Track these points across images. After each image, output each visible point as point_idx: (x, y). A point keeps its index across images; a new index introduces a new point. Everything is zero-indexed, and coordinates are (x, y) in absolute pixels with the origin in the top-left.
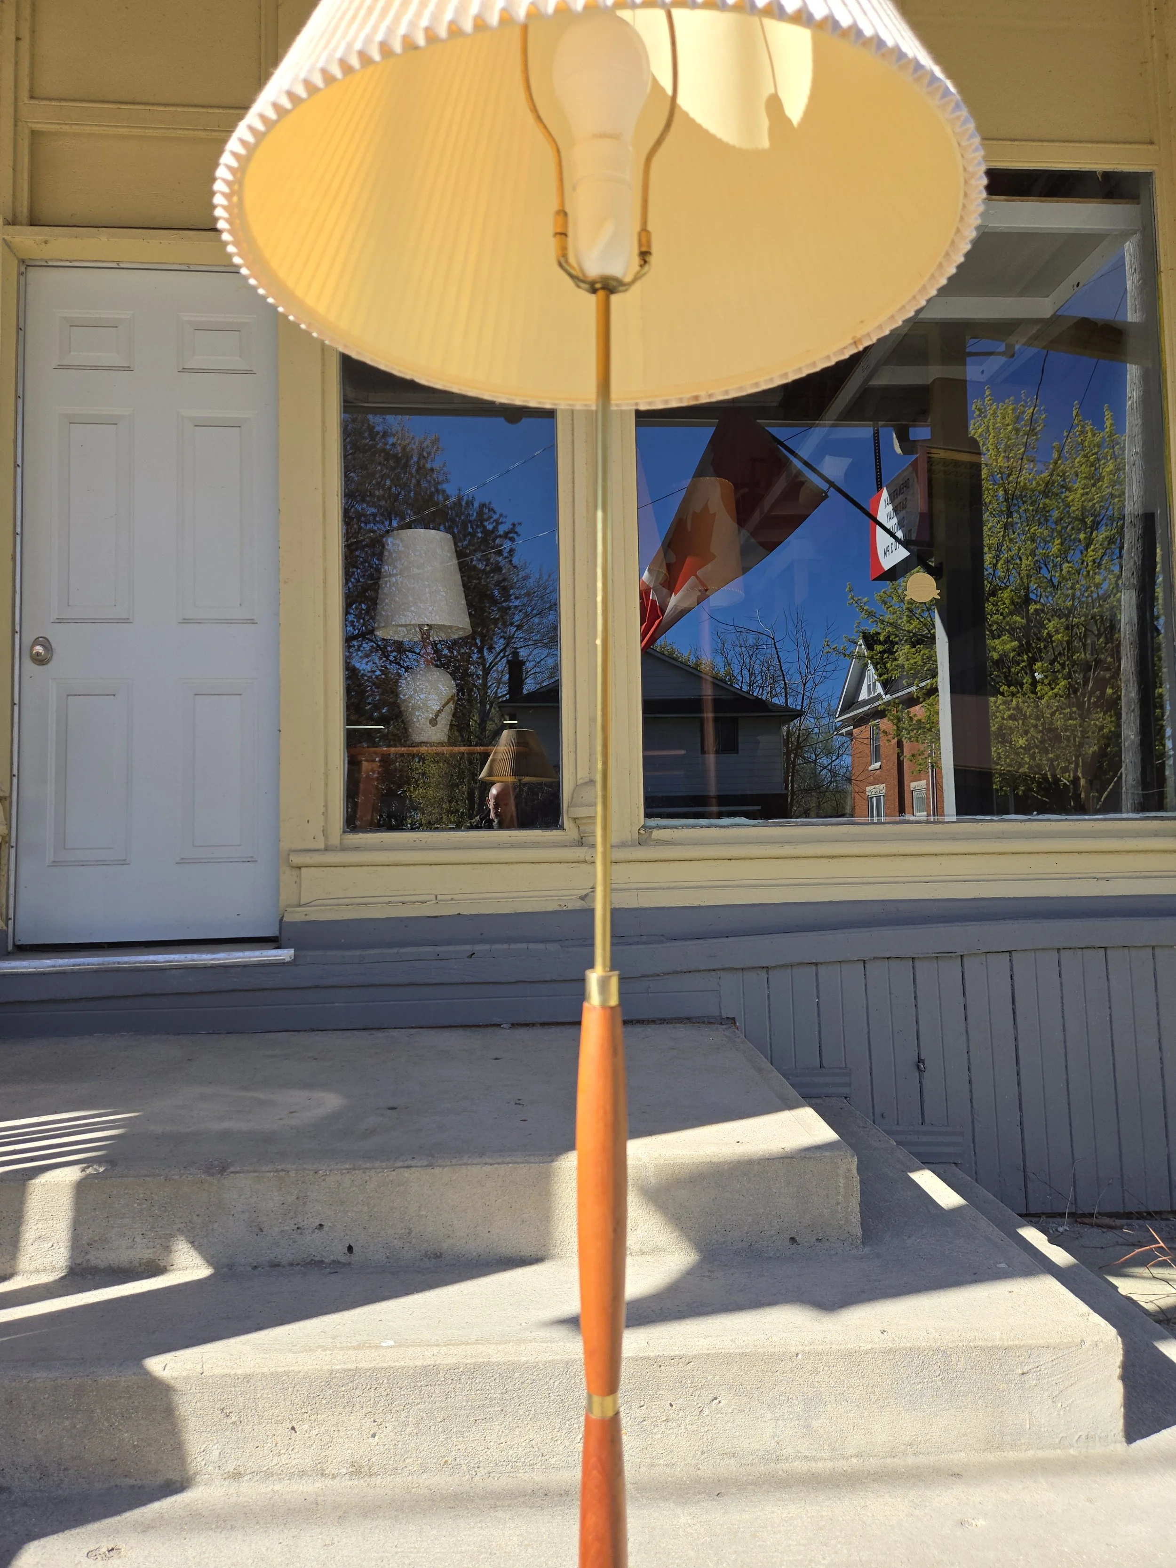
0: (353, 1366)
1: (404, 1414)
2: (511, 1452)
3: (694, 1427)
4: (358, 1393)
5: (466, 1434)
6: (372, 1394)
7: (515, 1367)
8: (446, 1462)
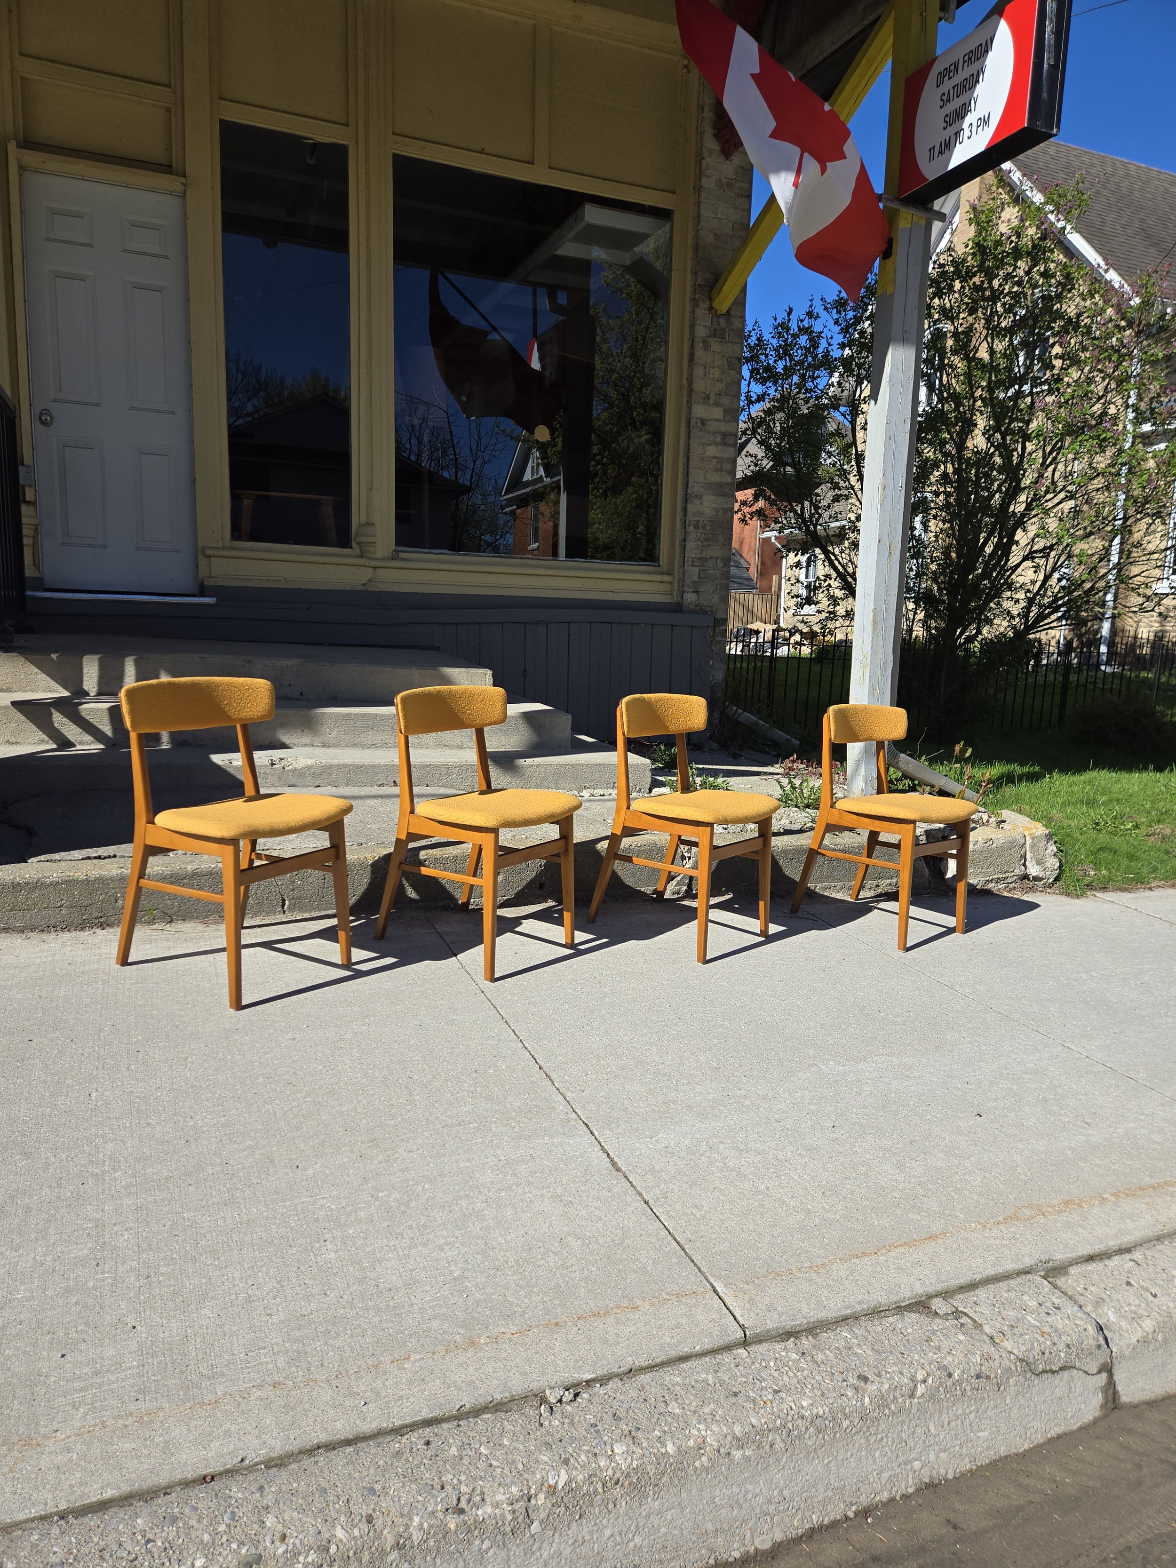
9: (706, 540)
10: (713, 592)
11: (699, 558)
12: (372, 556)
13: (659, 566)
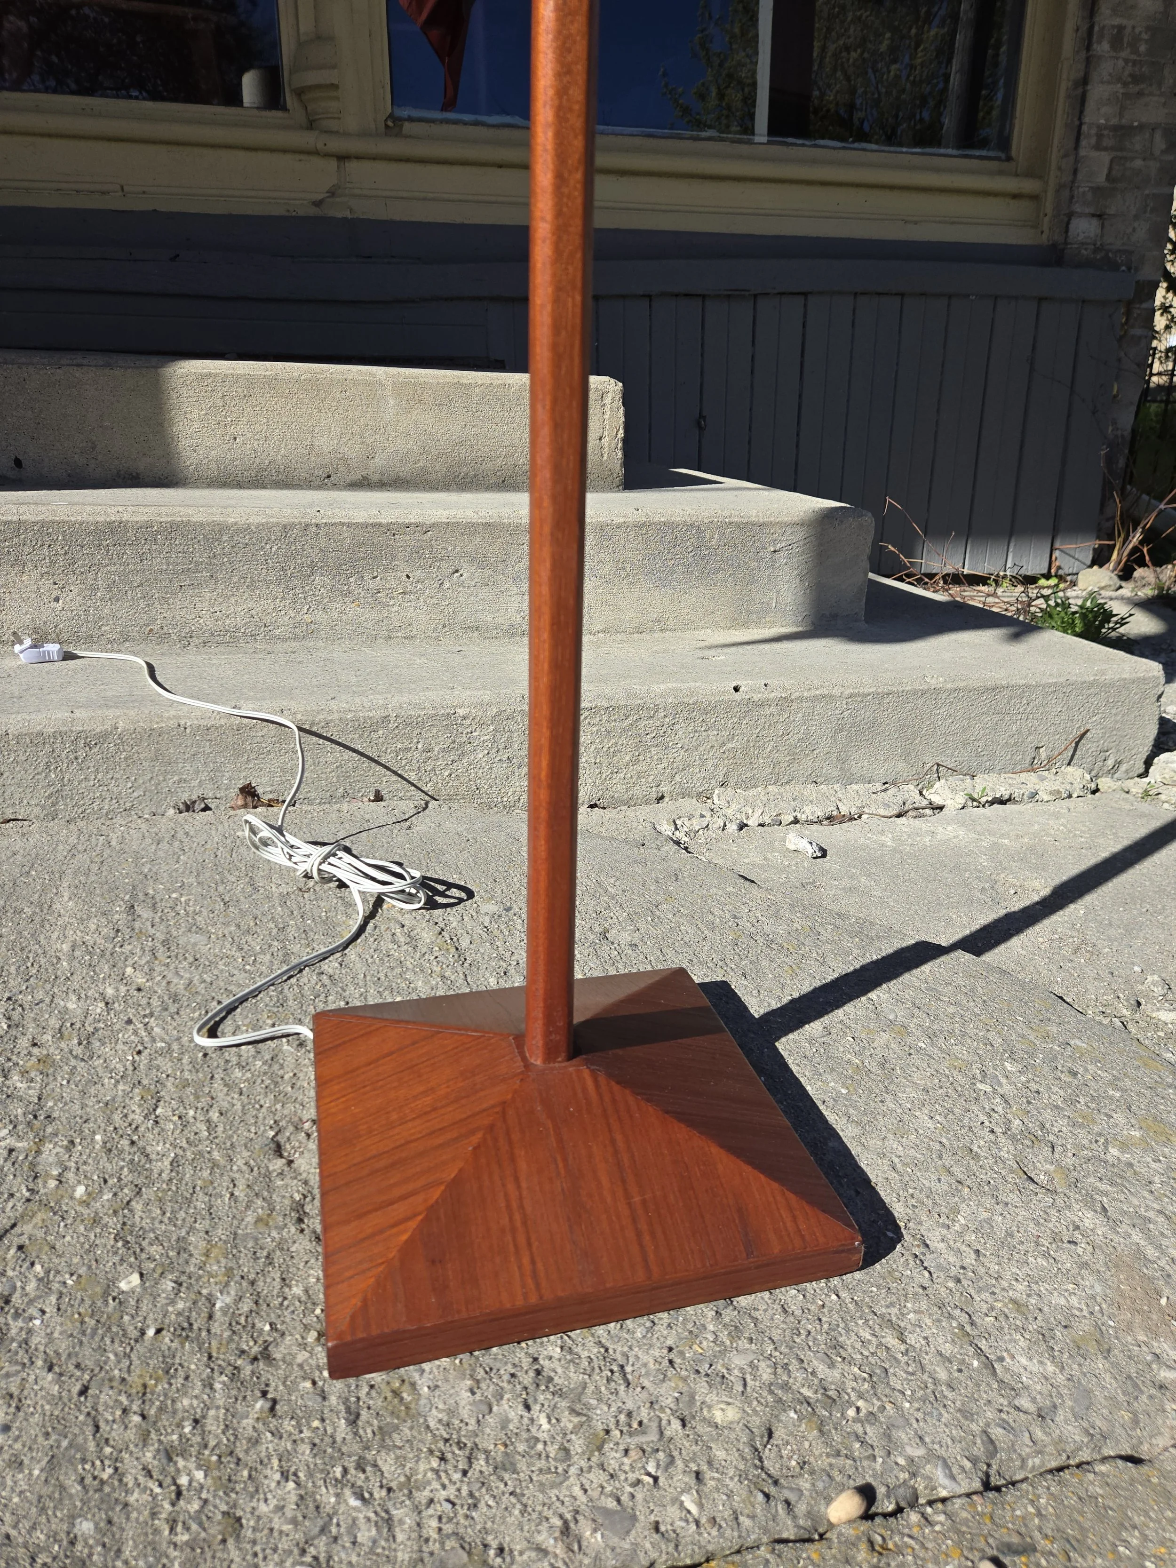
0: (15, 518)
1: (91, 576)
2: (228, 621)
3: (434, 600)
4: (27, 550)
5: (171, 602)
6: (46, 551)
7: (222, 528)
8: (151, 630)
9: (1136, 79)
10: (1136, 217)
11: (1116, 128)
12: (333, 125)
13: (1009, 159)
